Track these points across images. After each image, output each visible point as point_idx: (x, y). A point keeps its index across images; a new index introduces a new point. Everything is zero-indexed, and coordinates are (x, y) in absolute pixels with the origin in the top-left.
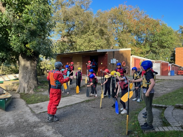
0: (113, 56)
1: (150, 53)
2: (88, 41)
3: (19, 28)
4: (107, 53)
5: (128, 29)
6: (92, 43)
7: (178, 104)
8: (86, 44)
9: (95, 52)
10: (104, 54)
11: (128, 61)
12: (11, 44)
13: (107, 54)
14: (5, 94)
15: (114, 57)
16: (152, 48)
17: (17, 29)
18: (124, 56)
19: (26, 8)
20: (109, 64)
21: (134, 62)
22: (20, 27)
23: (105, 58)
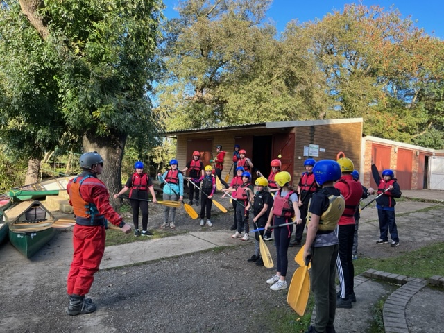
0: (310, 138)
1: (430, 129)
2: (255, 99)
3: (78, 75)
4: (294, 131)
5: (369, 67)
6: (264, 105)
7: (436, 277)
8: (250, 107)
9: (263, 127)
10: (285, 133)
11: (354, 150)
12: (64, 110)
13: (294, 134)
14: (46, 221)
15: (312, 140)
16: (434, 117)
17: (75, 77)
18: (342, 139)
19: (95, 28)
20: (300, 158)
21: (370, 153)
22: (79, 72)
23: (290, 143)
